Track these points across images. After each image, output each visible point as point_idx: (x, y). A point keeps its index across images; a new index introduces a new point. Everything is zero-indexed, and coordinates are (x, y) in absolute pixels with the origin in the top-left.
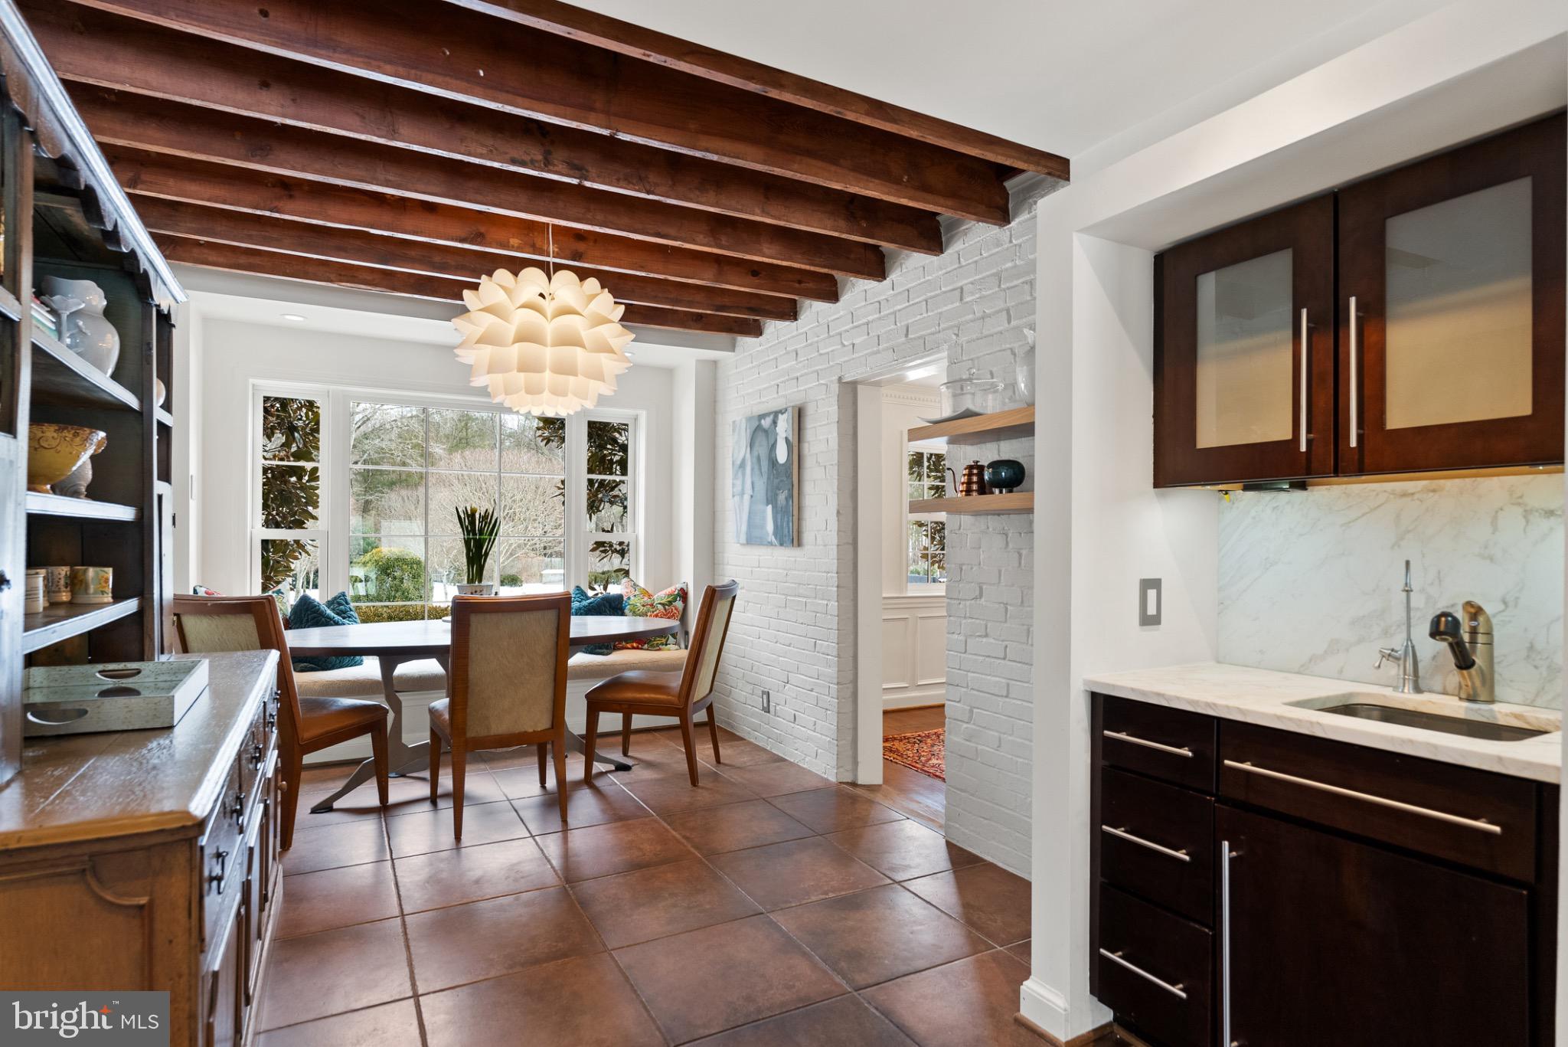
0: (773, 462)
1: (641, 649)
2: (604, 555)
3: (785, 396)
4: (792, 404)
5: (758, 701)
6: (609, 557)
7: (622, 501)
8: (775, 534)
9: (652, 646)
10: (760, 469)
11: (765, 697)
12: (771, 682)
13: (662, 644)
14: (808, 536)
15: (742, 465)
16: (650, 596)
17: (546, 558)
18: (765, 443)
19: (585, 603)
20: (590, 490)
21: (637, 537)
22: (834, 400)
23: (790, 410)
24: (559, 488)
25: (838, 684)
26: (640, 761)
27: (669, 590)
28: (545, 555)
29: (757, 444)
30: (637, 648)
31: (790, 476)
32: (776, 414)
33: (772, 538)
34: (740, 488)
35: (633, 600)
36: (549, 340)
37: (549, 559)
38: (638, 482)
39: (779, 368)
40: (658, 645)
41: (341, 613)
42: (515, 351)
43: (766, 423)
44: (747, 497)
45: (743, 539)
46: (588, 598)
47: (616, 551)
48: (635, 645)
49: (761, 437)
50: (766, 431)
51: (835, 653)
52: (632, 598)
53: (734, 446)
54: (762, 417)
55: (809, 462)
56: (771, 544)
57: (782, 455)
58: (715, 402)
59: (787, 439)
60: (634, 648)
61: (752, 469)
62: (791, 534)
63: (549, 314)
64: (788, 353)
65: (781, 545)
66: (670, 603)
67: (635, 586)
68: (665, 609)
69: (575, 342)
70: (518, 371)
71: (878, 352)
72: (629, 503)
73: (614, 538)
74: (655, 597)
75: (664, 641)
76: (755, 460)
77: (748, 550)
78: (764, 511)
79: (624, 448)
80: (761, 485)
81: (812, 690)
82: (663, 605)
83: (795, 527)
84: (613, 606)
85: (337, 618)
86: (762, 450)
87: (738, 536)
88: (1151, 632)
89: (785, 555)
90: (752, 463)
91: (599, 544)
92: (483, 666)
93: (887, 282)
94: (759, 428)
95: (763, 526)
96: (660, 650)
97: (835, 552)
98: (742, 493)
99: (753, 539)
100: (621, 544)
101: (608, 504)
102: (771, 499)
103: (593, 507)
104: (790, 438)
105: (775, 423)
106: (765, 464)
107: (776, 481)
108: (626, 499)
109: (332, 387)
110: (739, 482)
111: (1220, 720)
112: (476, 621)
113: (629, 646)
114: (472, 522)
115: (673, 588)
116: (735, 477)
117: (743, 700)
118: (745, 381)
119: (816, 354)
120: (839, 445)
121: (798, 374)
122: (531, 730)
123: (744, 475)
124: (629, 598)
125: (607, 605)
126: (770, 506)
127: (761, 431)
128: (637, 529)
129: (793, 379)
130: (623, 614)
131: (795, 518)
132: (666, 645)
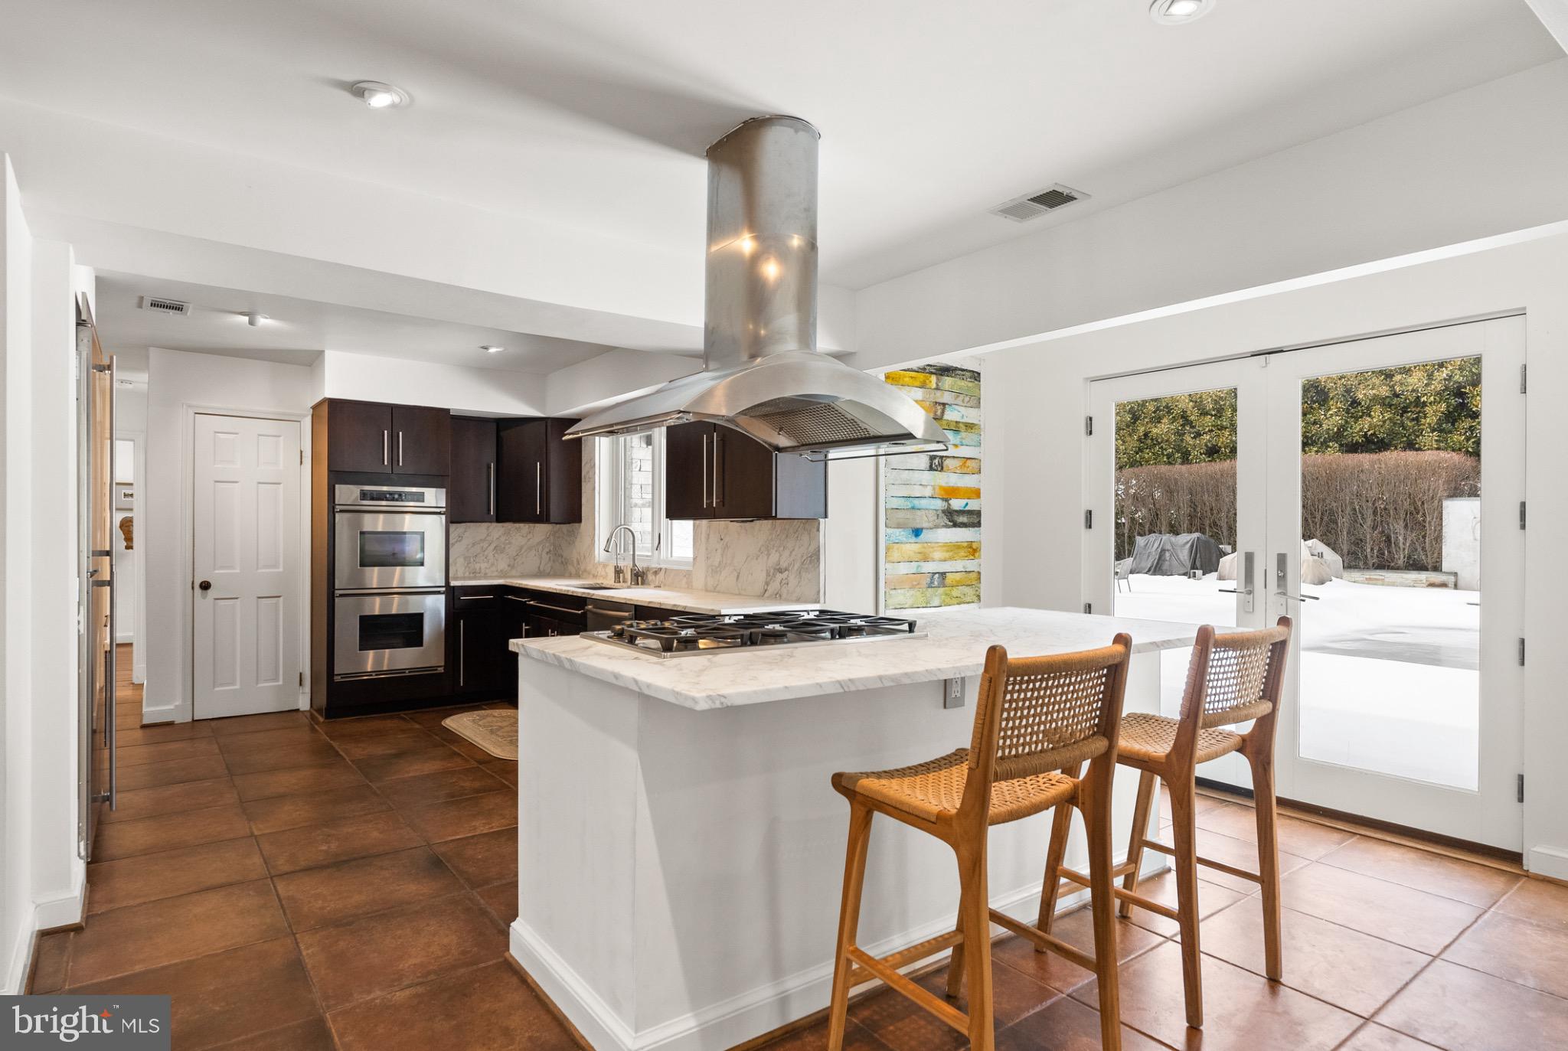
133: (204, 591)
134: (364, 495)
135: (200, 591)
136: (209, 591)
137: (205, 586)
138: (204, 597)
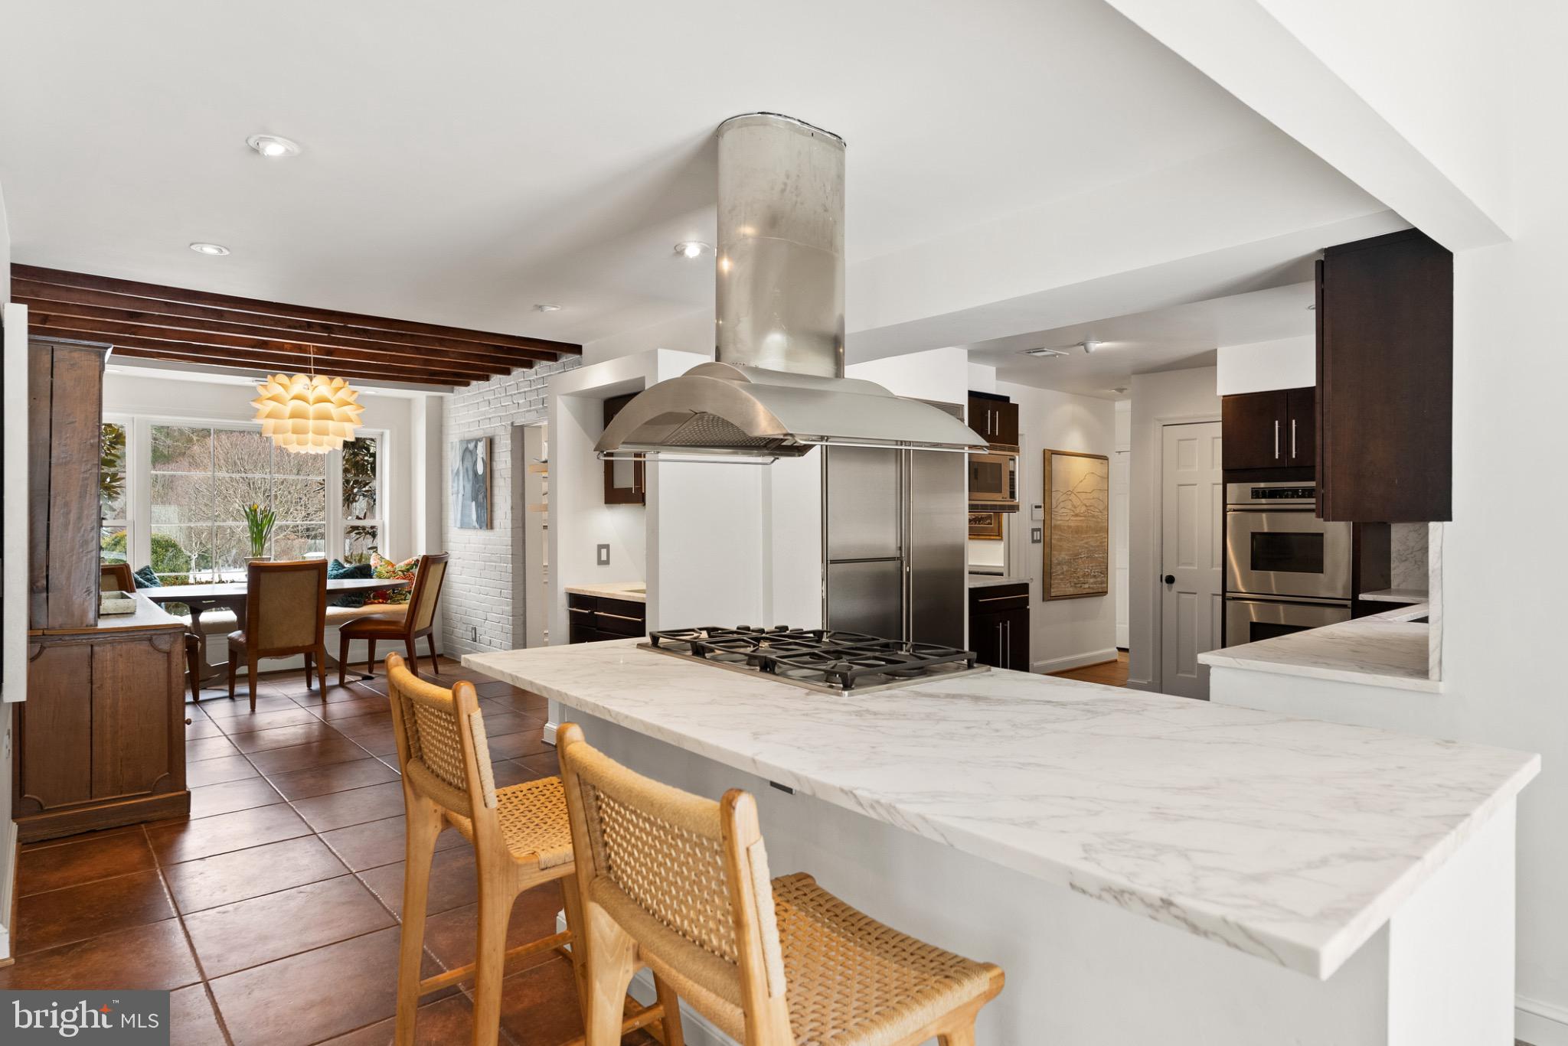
0: (475, 473)
1: (386, 603)
2: (358, 536)
3: (483, 429)
4: (486, 435)
5: (470, 635)
6: (362, 538)
7: (371, 495)
8: (477, 521)
9: (394, 601)
10: (468, 477)
11: (473, 631)
12: (476, 621)
13: (402, 600)
14: (496, 523)
15: (458, 473)
16: (393, 566)
17: (310, 541)
18: (470, 460)
19: (341, 571)
20: (347, 487)
21: (384, 525)
22: (509, 436)
23: (484, 440)
24: (321, 484)
25: (513, 616)
26: (380, 675)
27: (406, 562)
28: (308, 537)
29: (466, 460)
30: (383, 603)
31: (485, 482)
32: (477, 440)
33: (475, 524)
34: (456, 489)
35: (379, 569)
36: (311, 416)
37: (313, 541)
38: (385, 481)
39: (480, 410)
40: (398, 600)
41: (148, 580)
42: (290, 423)
43: (471, 446)
44: (460, 496)
45: (458, 525)
46: (345, 568)
47: (368, 533)
48: (381, 601)
49: (468, 455)
50: (471, 452)
51: (511, 597)
52: (379, 567)
53: (453, 459)
54: (469, 441)
55: (497, 475)
56: (475, 528)
57: (480, 470)
58: (441, 426)
59: (483, 458)
60: (379, 603)
61: (464, 477)
62: (487, 522)
63: (311, 403)
64: (485, 401)
65: (481, 528)
66: (408, 570)
67: (382, 558)
68: (404, 574)
69: (328, 417)
70: (293, 433)
71: (530, 411)
72: (377, 497)
73: (367, 523)
74: (397, 566)
75: (403, 597)
76: (465, 471)
77: (462, 532)
78: (470, 506)
79: (373, 455)
80: (469, 487)
81: (499, 623)
82: (402, 571)
83: (489, 516)
84: (364, 571)
85: (146, 583)
86: (469, 464)
87: (455, 522)
88: (603, 568)
89: (484, 535)
90: (464, 473)
91: (354, 528)
92: (269, 606)
93: (533, 370)
94: (467, 449)
95: (470, 516)
96: (400, 604)
97: (509, 534)
98: (458, 493)
99: (464, 526)
100: (372, 527)
101: (361, 497)
102: (475, 498)
103: (349, 499)
104: (485, 458)
105: (476, 447)
106: (471, 473)
107: (477, 486)
108: (375, 494)
109: (136, 416)
110: (455, 485)
111: (597, 598)
112: (265, 578)
113: (376, 601)
114: (255, 516)
115: (411, 560)
116: (453, 481)
117: (460, 636)
118: (460, 414)
119: (499, 405)
120: (512, 465)
121: (490, 416)
122: (301, 645)
123: (458, 480)
124: (376, 568)
125: (359, 572)
126: (474, 503)
127: (468, 453)
128: (384, 517)
129: (487, 419)
130: (372, 578)
131: (489, 510)
132: (405, 600)
133: (1170, 585)
134: (1256, 494)
135: (1167, 585)
136: (1174, 585)
137: (1170, 580)
138: (1170, 589)
